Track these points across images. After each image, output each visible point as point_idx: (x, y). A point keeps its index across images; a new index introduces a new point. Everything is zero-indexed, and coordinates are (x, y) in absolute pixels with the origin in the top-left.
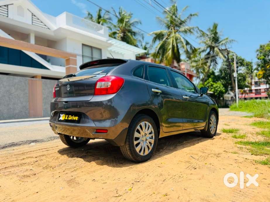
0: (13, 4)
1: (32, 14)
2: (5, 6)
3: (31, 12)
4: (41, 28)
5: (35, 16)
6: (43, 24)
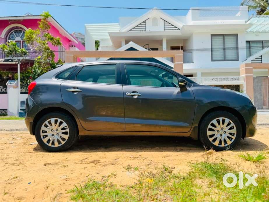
0: (149, 18)
1: (164, 20)
2: (143, 22)
3: (163, 20)
4: (172, 30)
5: (166, 22)
6: (174, 27)
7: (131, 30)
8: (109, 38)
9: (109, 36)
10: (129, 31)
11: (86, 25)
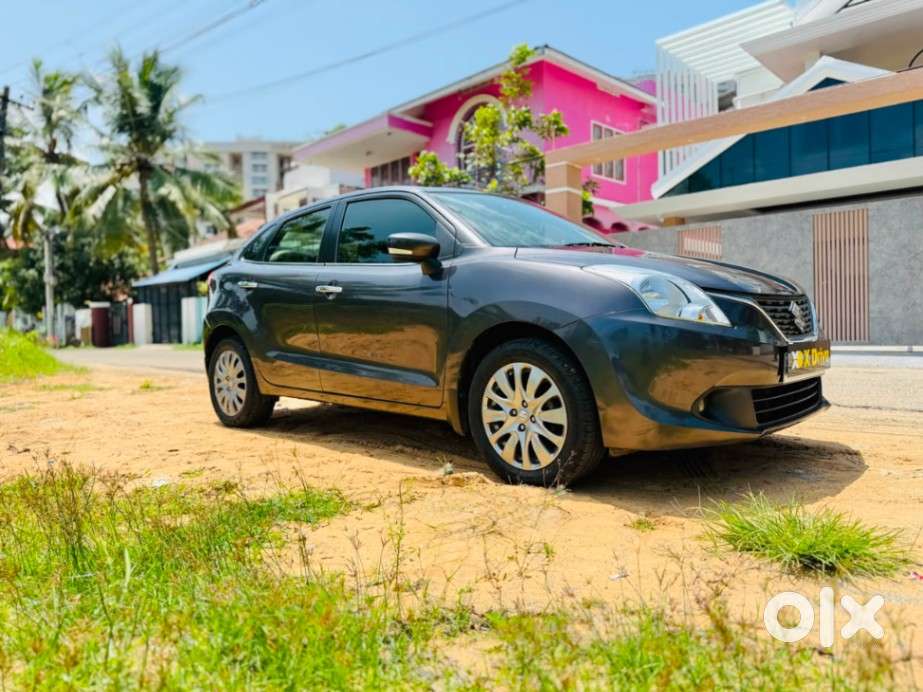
7: (846, 6)
8: (757, 63)
9: (752, 58)
10: (839, 11)
11: (659, 41)
